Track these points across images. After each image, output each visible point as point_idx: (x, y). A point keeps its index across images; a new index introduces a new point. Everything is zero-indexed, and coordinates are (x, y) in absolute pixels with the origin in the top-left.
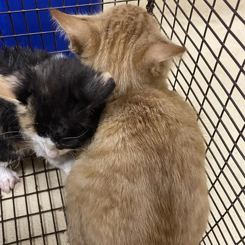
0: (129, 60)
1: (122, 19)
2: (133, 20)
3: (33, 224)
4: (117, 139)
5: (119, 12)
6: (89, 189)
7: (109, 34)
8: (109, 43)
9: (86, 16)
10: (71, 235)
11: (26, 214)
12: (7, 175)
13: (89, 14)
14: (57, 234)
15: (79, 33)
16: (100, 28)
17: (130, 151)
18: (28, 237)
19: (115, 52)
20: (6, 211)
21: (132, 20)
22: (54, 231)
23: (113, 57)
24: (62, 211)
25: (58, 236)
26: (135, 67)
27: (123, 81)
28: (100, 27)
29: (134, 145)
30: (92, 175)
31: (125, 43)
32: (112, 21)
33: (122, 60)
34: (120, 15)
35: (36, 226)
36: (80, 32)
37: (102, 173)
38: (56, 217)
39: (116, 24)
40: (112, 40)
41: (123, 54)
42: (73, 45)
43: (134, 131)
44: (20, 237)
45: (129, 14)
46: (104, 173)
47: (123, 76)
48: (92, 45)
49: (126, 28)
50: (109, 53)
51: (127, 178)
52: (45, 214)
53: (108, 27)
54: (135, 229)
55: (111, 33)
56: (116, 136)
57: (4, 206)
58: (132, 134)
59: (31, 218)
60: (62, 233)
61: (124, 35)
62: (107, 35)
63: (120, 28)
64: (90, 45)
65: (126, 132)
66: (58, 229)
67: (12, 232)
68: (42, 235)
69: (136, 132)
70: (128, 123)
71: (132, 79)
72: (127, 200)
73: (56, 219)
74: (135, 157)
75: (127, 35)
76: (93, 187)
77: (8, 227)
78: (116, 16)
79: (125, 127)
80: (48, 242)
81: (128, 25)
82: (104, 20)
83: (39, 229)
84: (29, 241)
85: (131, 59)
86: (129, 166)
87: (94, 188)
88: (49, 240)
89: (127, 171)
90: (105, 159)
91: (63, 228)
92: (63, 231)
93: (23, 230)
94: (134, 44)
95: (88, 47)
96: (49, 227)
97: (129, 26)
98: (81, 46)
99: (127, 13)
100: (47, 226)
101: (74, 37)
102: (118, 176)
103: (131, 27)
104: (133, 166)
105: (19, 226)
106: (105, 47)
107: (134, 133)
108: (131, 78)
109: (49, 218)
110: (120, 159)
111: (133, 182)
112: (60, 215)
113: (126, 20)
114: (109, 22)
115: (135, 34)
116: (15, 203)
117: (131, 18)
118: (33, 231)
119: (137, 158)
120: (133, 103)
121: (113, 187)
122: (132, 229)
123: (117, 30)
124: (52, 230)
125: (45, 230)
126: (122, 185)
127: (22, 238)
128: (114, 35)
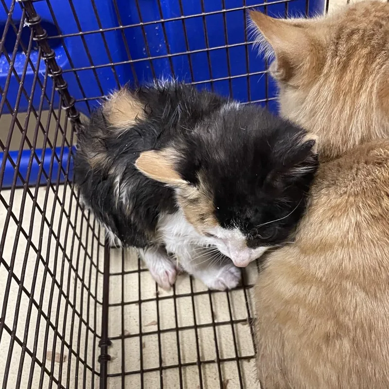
0: (371, 92)
1: (364, 24)
2: (383, 27)
3: (204, 341)
4: (347, 224)
5: (358, 13)
6: (298, 301)
7: (341, 48)
8: (339, 63)
9: (301, 20)
10: (264, 369)
11: (192, 324)
12: (164, 264)
13: (306, 18)
14: (240, 362)
15: (292, 47)
16: (325, 40)
17: (369, 245)
18: (196, 360)
19: (347, 77)
20: (164, 316)
21: (381, 26)
22: (234, 356)
23: (344, 86)
24: (247, 325)
25: (240, 365)
26: (380, 105)
27: (357, 127)
28: (326, 38)
29: (378, 235)
30: (303, 279)
31: (366, 64)
32: (346, 27)
33: (359, 91)
34: (359, 18)
35: (206, 345)
36: (294, 46)
37: (321, 278)
38: (237, 334)
39: (352, 33)
40: (345, 58)
41: (362, 82)
42: (280, 67)
43: (377, 212)
44: (184, 360)
45: (375, 16)
46: (324, 279)
47: (357, 118)
48: (310, 66)
49: (369, 39)
50: (338, 80)
51: (364, 289)
52: (221, 327)
53: (339, 38)
54: (377, 375)
55: (343, 48)
56: (344, 219)
57: (162, 308)
58: (373, 217)
59: (200, 330)
60: (247, 360)
61: (364, 51)
62: (336, 50)
63: (359, 40)
64: (307, 66)
65: (362, 213)
66: (240, 354)
67: (172, 349)
68: (216, 361)
69: (382, 214)
70: (366, 198)
71: (372, 125)
72: (362, 326)
73: (238, 336)
74: (378, 255)
75: (371, 50)
76: (305, 300)
77: (166, 341)
78: (353, 20)
79: (361, 205)
80: (226, 372)
81: (374, 34)
82: (333, 26)
83: (212, 350)
84: (196, 367)
85: (375, 90)
86: (368, 269)
87: (307, 302)
88: (226, 369)
89: (364, 277)
90: (325, 258)
91: (248, 353)
92: (248, 358)
93: (188, 348)
94: (382, 66)
95: (303, 70)
96: (227, 348)
97: (375, 37)
98: (293, 68)
99: (372, 15)
100: (224, 346)
101: (284, 53)
102: (348, 285)
103: (380, 37)
104: (375, 270)
105: (183, 341)
106: (333, 70)
107: (377, 216)
108: (370, 122)
109: (228, 335)
110: (352, 257)
111: (374, 296)
112: (244, 331)
113: (370, 27)
114: (341, 29)
115: (384, 50)
116: (177, 305)
117: (380, 23)
118: (203, 352)
119: (382, 256)
120: (374, 164)
121: (339, 303)
122: (370, 375)
123: (353, 43)
124: (231, 354)
125: (221, 353)
126: (354, 301)
127: (187, 362)
128: (348, 52)
